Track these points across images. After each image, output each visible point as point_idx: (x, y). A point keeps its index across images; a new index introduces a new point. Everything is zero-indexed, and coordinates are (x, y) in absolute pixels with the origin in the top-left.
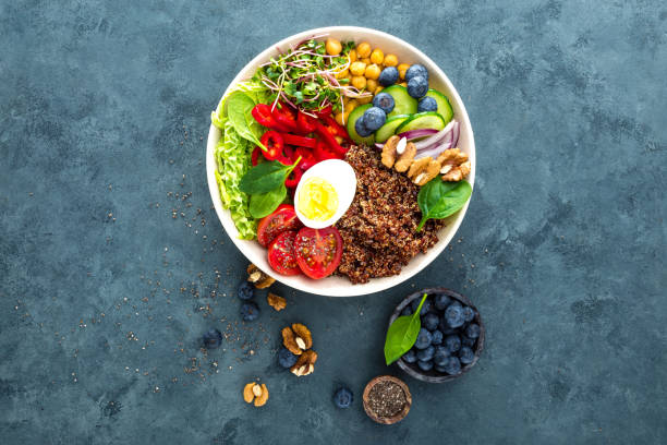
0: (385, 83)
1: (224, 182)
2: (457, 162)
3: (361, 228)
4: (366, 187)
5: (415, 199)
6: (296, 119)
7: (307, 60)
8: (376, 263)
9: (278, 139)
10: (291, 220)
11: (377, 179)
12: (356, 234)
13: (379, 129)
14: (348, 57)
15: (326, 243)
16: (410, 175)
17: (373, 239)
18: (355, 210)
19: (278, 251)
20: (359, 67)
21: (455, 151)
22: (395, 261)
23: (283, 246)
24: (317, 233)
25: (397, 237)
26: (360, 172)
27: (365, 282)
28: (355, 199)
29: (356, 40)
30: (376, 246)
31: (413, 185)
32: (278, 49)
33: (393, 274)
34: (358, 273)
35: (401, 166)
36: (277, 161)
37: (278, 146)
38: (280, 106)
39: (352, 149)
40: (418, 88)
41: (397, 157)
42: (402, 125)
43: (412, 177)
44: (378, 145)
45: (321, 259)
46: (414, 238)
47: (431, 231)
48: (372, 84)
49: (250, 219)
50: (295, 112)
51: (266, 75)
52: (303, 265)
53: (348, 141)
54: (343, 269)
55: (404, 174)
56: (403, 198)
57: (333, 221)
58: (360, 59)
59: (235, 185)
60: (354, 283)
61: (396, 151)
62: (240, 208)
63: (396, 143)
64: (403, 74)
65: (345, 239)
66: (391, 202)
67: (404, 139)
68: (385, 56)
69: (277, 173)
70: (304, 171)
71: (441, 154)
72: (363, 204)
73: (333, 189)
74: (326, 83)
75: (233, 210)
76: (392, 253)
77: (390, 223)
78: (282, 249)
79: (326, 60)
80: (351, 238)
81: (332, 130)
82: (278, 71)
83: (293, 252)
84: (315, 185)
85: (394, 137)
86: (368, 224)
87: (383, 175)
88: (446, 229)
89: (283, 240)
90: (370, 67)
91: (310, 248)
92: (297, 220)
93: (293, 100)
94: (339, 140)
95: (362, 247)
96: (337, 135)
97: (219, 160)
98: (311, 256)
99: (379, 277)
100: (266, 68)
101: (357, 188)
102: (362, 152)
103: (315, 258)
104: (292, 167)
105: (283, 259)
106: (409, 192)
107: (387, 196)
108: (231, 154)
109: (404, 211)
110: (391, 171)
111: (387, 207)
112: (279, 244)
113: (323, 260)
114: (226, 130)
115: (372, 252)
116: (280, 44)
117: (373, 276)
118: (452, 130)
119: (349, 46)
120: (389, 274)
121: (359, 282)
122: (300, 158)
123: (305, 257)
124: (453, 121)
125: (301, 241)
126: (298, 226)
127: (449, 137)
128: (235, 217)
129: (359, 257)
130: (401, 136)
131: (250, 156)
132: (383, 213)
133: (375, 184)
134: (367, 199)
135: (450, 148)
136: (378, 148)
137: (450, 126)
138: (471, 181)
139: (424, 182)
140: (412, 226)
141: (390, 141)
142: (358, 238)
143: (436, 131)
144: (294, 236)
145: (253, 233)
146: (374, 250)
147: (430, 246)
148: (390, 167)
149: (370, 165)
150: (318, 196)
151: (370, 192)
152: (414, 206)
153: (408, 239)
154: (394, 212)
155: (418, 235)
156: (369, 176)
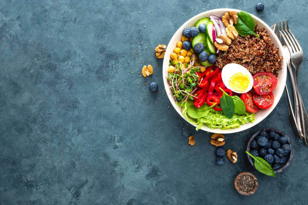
0: (190, 47)
1: (227, 125)
2: (229, 17)
3: (255, 63)
4: (236, 59)
5: (244, 37)
6: (201, 89)
8: (272, 58)
9: (210, 98)
10: (248, 95)
11: (233, 53)
16: (233, 37)
17: (261, 58)
18: (247, 64)
19: (263, 103)
20: (181, 59)
21: (224, 18)
22: (272, 49)
23: (260, 101)
25: (261, 46)
26: (230, 61)
28: (241, 65)
29: (170, 59)
30: (264, 57)
31: (237, 38)
35: (229, 42)
36: (221, 99)
37: (213, 98)
38: (196, 95)
39: (217, 65)
41: (225, 43)
46: (262, 39)
47: (259, 31)
48: (189, 54)
49: (245, 115)
53: (213, 67)
55: (232, 41)
56: (243, 43)
57: (251, 77)
58: (178, 58)
59: (229, 120)
61: (222, 44)
62: (240, 119)
63: (218, 43)
66: (244, 48)
67: (217, 39)
68: (178, 47)
70: (226, 88)
71: (224, 24)
72: (244, 61)
74: (187, 73)
75: (240, 123)
76: (268, 50)
79: (177, 73)
81: (208, 74)
85: (215, 44)
86: (254, 59)
87: (232, 51)
88: (259, 24)
89: (257, 100)
90: (182, 54)
92: (248, 93)
94: (212, 71)
96: (210, 72)
97: (218, 127)
100: (178, 101)
101: (237, 63)
102: (219, 61)
104: (224, 92)
105: (266, 101)
106: (240, 40)
107: (241, 50)
109: (249, 43)
110: (230, 47)
111: (247, 50)
112: (259, 103)
114: (205, 122)
119: (171, 62)
120: (278, 53)
122: (220, 88)
127: (217, 20)
128: (244, 123)
130: (215, 41)
131: (217, 112)
133: (235, 55)
134: (242, 60)
135: (222, 20)
136: (219, 52)
138: (239, 11)
139: (237, 32)
140: (256, 40)
141: (217, 46)
143: (214, 26)
145: (252, 115)
147: (267, 32)
148: (228, 47)
150: (238, 82)
151: (239, 57)
152: (247, 38)
153: (263, 41)
154: (249, 47)
155: (261, 37)
156: (231, 58)
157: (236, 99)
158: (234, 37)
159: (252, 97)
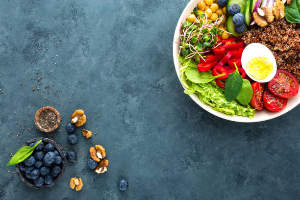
0: (224, 4)
3: (287, 57)
4: (268, 42)
5: (288, 23)
7: (190, 32)
9: (219, 68)
10: (260, 87)
11: (268, 34)
15: (282, 78)
16: (277, 15)
17: (296, 54)
18: (277, 53)
19: (272, 103)
20: (208, 12)
23: (271, 99)
26: (260, 41)
29: (195, 6)
31: (282, 19)
35: (271, 18)
36: (230, 74)
38: (205, 57)
39: (244, 39)
41: (265, 18)
44: (252, 24)
48: (219, 11)
49: (246, 106)
50: (211, 52)
52: (286, 96)
55: (275, 20)
56: (284, 29)
58: (205, 9)
59: (226, 102)
61: (262, 17)
62: (238, 108)
63: (257, 14)
65: (286, 68)
67: (258, 9)
70: (241, 66)
72: (276, 48)
73: (259, 58)
79: (197, 24)
80: (288, 65)
81: (228, 43)
82: (187, 48)
83: (277, 96)
84: (251, 65)
85: (254, 14)
86: (288, 51)
87: (268, 30)
89: (267, 97)
90: (212, 7)
91: (280, 87)
92: (263, 84)
96: (231, 42)
97: (210, 104)
100: (181, 54)
102: (249, 35)
103: (287, 88)
104: (237, 70)
105: (277, 103)
106: (283, 24)
107: (279, 35)
109: (291, 32)
110: (269, 25)
111: (285, 38)
112: (268, 101)
113: (289, 84)
119: (195, 11)
122: (235, 63)
123: (283, 92)
125: (274, 89)
126: (265, 86)
128: (240, 114)
130: (256, 10)
131: (217, 87)
134: (274, 45)
136: (254, 25)
139: (284, 13)
141: (255, 17)
144: (268, 91)
145: (254, 110)
148: (266, 24)
150: (258, 67)
151: (272, 41)
152: (291, 26)
154: (289, 36)
156: (263, 38)
157: (246, 84)
158: (280, 16)
159: (264, 92)
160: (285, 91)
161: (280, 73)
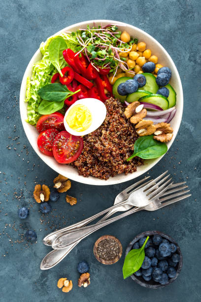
0: (146, 70)
1: (31, 85)
2: (165, 132)
3: (96, 145)
4: (109, 123)
5: (134, 142)
6: (87, 68)
7: (108, 36)
8: (97, 168)
9: (72, 73)
10: (60, 123)
11: (118, 121)
12: (92, 147)
13: (131, 93)
14: (131, 47)
15: (73, 144)
17: (101, 154)
18: (97, 134)
19: (44, 137)
20: (134, 54)
21: (167, 125)
22: (107, 171)
23: (48, 136)
24: (71, 137)
26: (110, 113)
27: (85, 176)
28: (100, 128)
30: (101, 159)
31: (136, 133)
32: (94, 23)
33: (103, 179)
34: (84, 169)
35: (134, 120)
36: (66, 86)
37: (70, 78)
39: (111, 99)
40: (163, 80)
42: (144, 97)
43: (137, 129)
44: (126, 103)
45: (66, 153)
46: (123, 163)
47: (134, 164)
48: (138, 67)
49: (36, 113)
50: (88, 63)
51: (81, 36)
52: (54, 152)
53: (111, 94)
54: (77, 164)
55: (133, 125)
56: (127, 139)
57: (82, 134)
58: (137, 51)
59: (36, 90)
60: (80, 174)
61: (135, 110)
62: (33, 104)
63: (136, 105)
64: (157, 69)
65: (85, 147)
66: (119, 137)
67: (142, 106)
68: (152, 55)
69: (63, 93)
70: (79, 99)
71: (159, 123)
72: (104, 132)
73: (90, 116)
74: (113, 54)
75: (29, 103)
76: (108, 167)
77: (114, 149)
78: (47, 137)
79: (118, 43)
80: (88, 149)
81: (104, 84)
82: (88, 36)
83: (52, 142)
84: (80, 109)
85: (137, 102)
86: (102, 144)
87: (121, 120)
88: (144, 166)
89: (50, 132)
91: (63, 143)
92: (63, 125)
93: (90, 56)
94: (106, 91)
95: (93, 156)
96: (106, 88)
97: (34, 72)
98: (62, 148)
99: (94, 177)
100: (83, 31)
101: (104, 122)
102: (115, 103)
103: (63, 151)
104: (72, 93)
105: (45, 143)
106: (132, 137)
107: (119, 133)
108: (41, 71)
109: (125, 146)
110: (127, 120)
111: (116, 140)
112: (46, 133)
114: (45, 56)
115: (97, 161)
116: (96, 21)
117: (91, 175)
118: (171, 113)
119: (134, 40)
120: (101, 178)
121: (83, 175)
122: (80, 90)
123: (58, 148)
124: (174, 108)
125: (60, 137)
126: (62, 128)
127: (167, 116)
128: (29, 108)
129: (89, 161)
130: (141, 103)
131: (52, 77)
132: (113, 142)
133: (115, 124)
134: (107, 130)
135: (165, 122)
136: (126, 105)
137: (170, 110)
138: (169, 146)
139: (143, 134)
140: (125, 156)
141: (134, 103)
142: (92, 150)
143: (161, 109)
144: (57, 133)
145: (35, 121)
146: (98, 161)
147: (130, 172)
148: (128, 117)
149: (117, 112)
150: (80, 116)
151: (111, 127)
152: (131, 145)
153: (120, 162)
154: (119, 144)
155: (127, 163)
156: (114, 118)
157: (57, 107)
159: (56, 129)
160: (60, 150)
161: (78, 142)
